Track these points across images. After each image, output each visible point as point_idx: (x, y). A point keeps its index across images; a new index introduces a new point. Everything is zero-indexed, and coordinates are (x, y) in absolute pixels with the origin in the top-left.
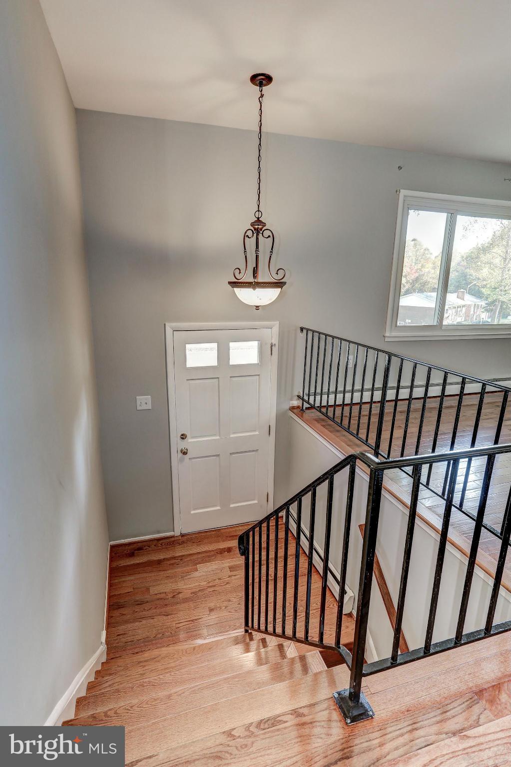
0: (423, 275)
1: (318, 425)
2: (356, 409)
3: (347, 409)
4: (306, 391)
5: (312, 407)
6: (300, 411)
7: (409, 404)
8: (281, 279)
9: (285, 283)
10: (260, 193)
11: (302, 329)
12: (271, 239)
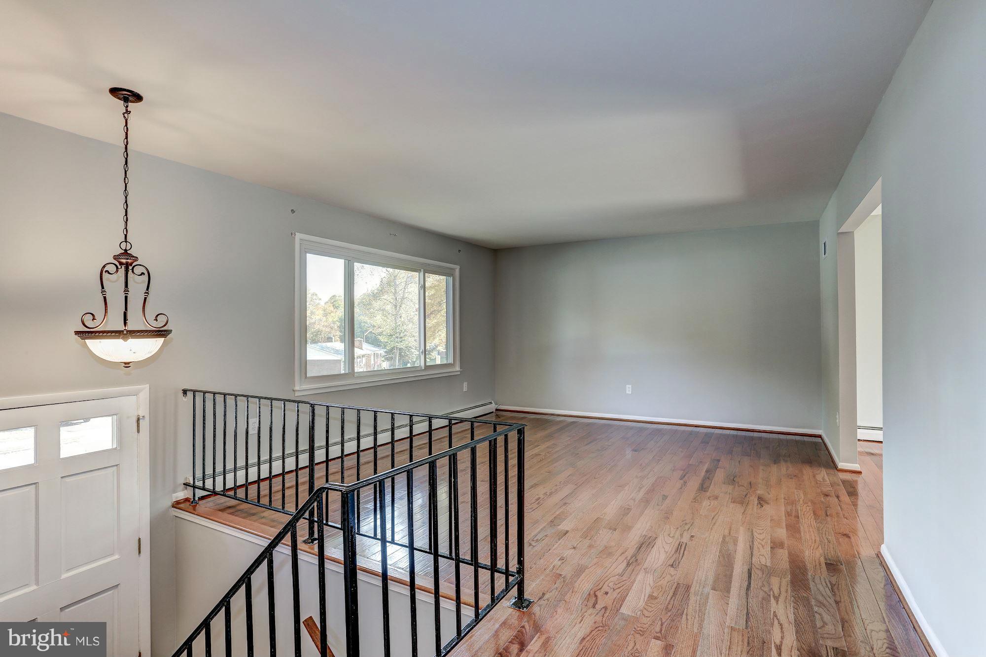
0: (315, 323)
1: (225, 515)
2: (277, 484)
3: (264, 486)
4: (199, 474)
5: (214, 493)
6: (190, 505)
7: (342, 462)
8: (162, 327)
9: (168, 332)
10: (127, 220)
11: (185, 392)
12: (146, 277)
